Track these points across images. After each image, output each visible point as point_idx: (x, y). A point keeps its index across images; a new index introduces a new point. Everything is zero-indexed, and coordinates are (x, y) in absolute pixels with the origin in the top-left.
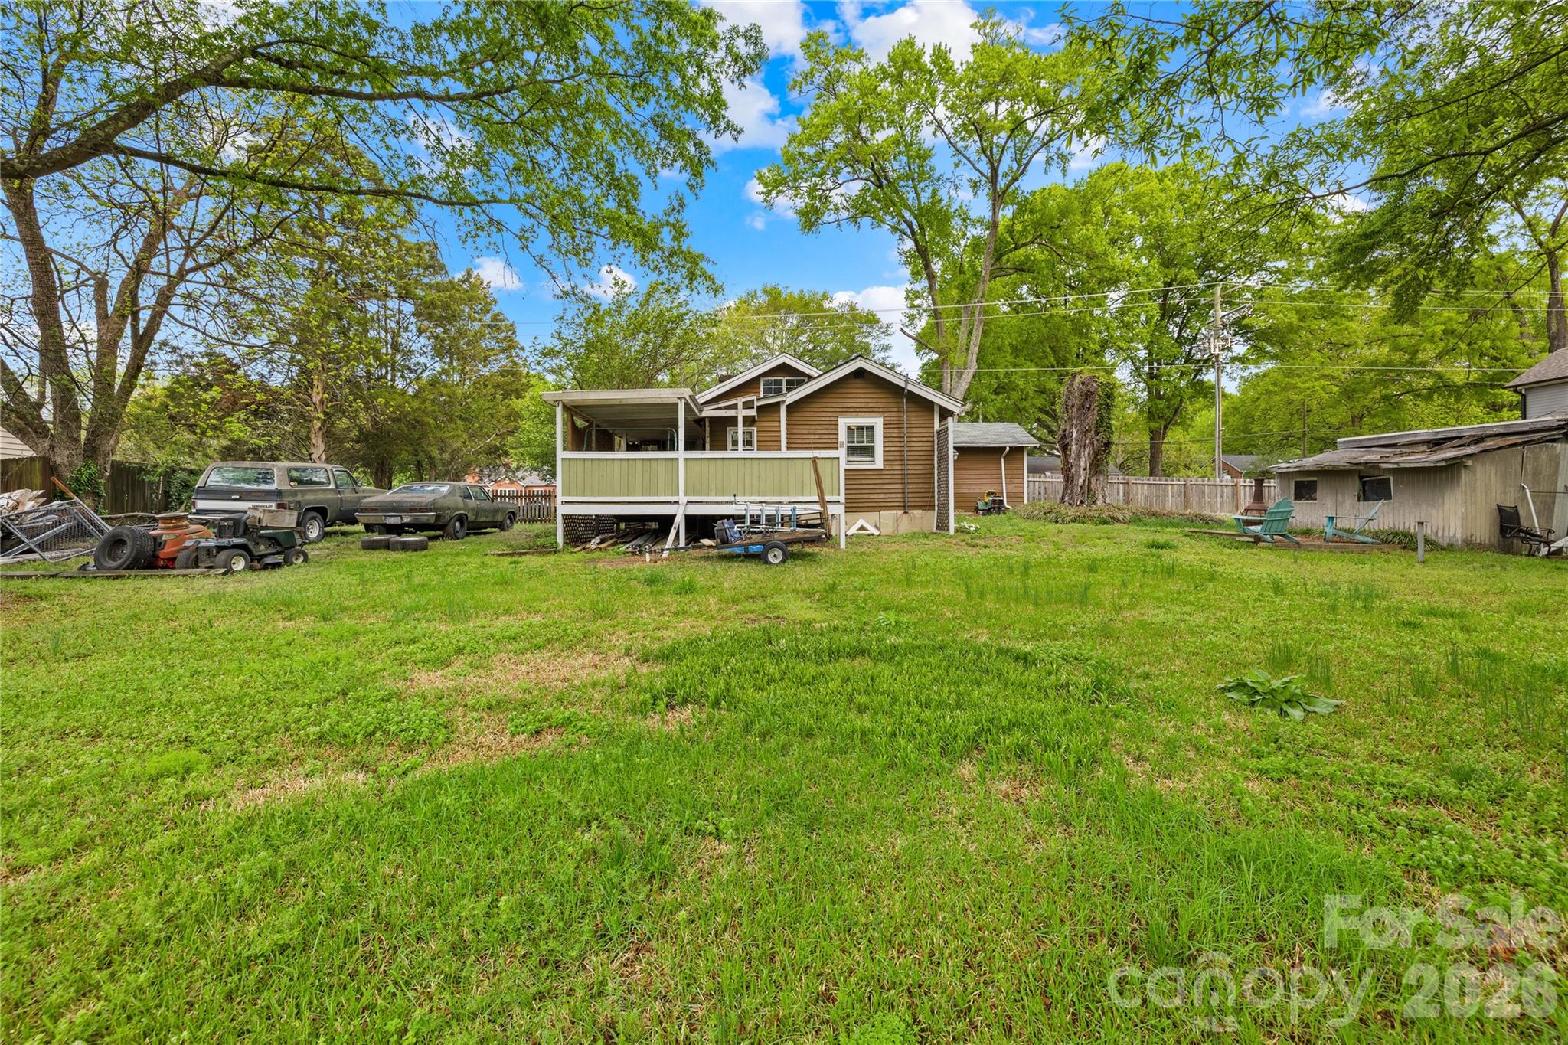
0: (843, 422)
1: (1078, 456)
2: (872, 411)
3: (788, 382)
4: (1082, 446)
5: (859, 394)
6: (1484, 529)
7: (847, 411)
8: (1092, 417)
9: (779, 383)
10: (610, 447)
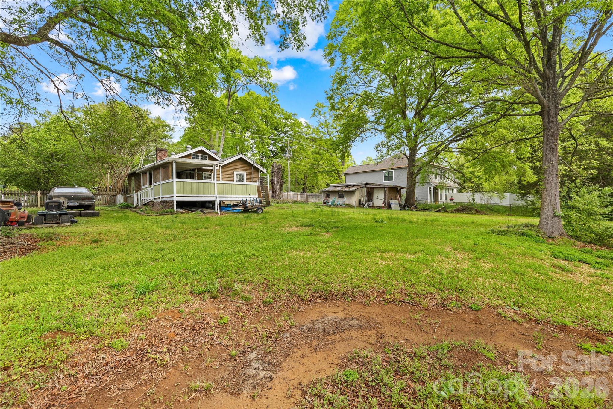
0: (235, 173)
1: (277, 186)
2: (243, 170)
3: (201, 156)
4: (278, 183)
5: (240, 165)
6: (357, 203)
7: (236, 170)
8: (280, 175)
9: (199, 156)
10: (193, 178)
